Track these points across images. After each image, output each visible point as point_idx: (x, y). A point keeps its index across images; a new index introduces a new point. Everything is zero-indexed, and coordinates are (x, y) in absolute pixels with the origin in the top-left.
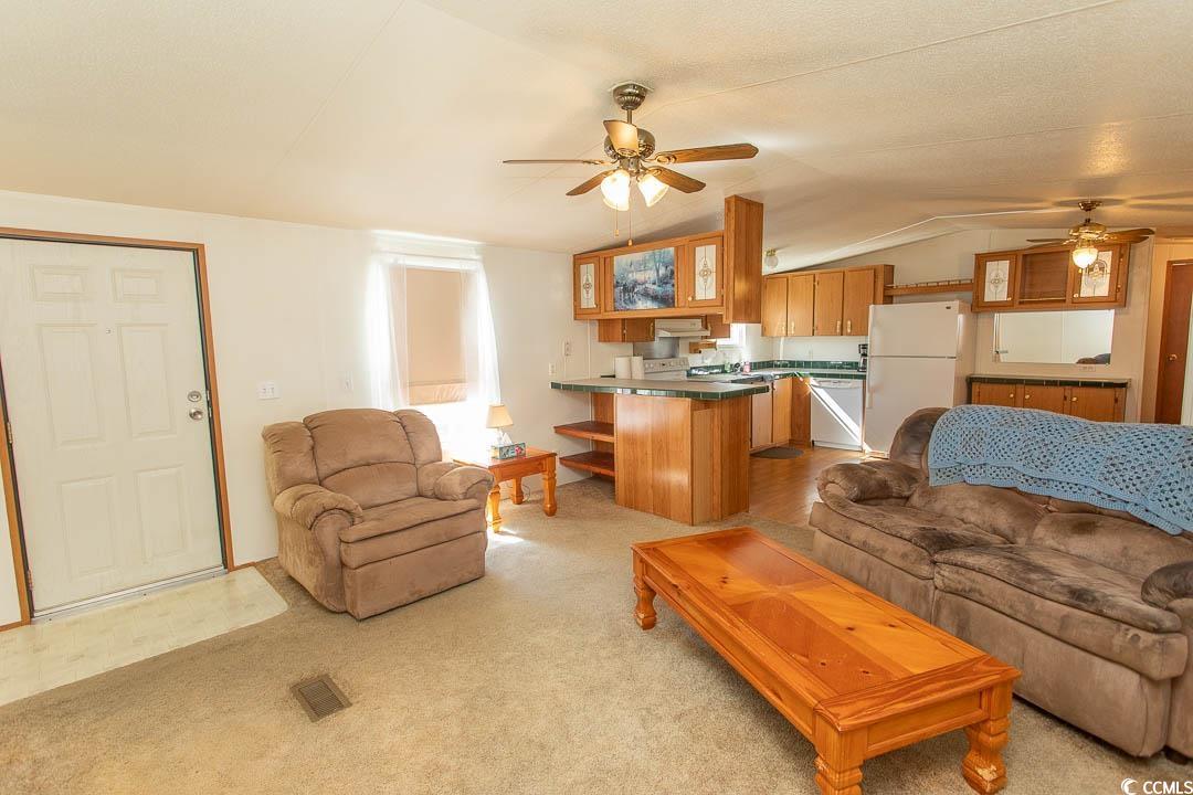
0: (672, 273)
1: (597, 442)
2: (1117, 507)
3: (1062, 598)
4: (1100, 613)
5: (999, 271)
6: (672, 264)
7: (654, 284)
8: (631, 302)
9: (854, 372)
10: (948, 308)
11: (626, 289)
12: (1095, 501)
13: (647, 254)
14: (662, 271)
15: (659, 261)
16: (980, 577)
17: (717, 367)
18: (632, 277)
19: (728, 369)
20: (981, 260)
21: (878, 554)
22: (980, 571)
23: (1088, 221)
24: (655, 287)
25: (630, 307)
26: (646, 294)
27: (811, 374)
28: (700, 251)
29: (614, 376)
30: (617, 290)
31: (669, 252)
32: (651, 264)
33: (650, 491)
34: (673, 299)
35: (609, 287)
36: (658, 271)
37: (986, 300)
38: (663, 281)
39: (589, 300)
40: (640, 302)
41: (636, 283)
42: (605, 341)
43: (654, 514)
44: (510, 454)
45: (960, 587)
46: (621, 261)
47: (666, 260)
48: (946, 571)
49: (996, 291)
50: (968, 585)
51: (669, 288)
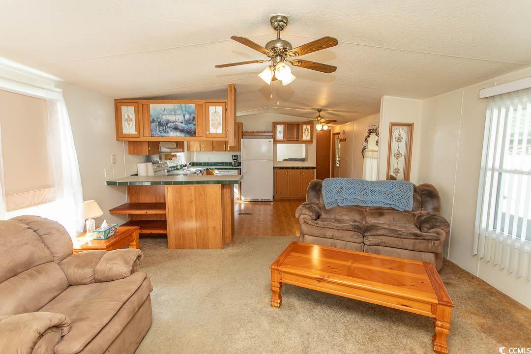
0: (194, 118)
1: (131, 215)
2: (388, 206)
3: (412, 237)
4: (424, 239)
5: (280, 129)
6: (194, 113)
7: (182, 123)
8: (165, 132)
9: (231, 167)
10: (270, 141)
11: (160, 124)
12: (383, 205)
13: (176, 106)
14: (187, 117)
15: (185, 111)
16: (383, 237)
17: (174, 167)
18: (165, 118)
19: (179, 167)
20: (275, 124)
21: (340, 239)
22: (383, 235)
23: (319, 115)
24: (183, 125)
25: (164, 135)
26: (176, 129)
27: (216, 169)
28: (212, 109)
29: (137, 175)
30: (154, 125)
31: (191, 107)
32: (179, 112)
33: (194, 236)
34: (195, 132)
35: (146, 122)
36: (184, 116)
37: (277, 139)
38: (188, 122)
39: (129, 128)
40: (172, 133)
41: (168, 122)
42: (134, 154)
43: (198, 248)
44: (111, 234)
45: (377, 243)
46: (155, 109)
47: (190, 111)
48: (371, 238)
49: (280, 136)
50: (379, 241)
51: (192, 126)
